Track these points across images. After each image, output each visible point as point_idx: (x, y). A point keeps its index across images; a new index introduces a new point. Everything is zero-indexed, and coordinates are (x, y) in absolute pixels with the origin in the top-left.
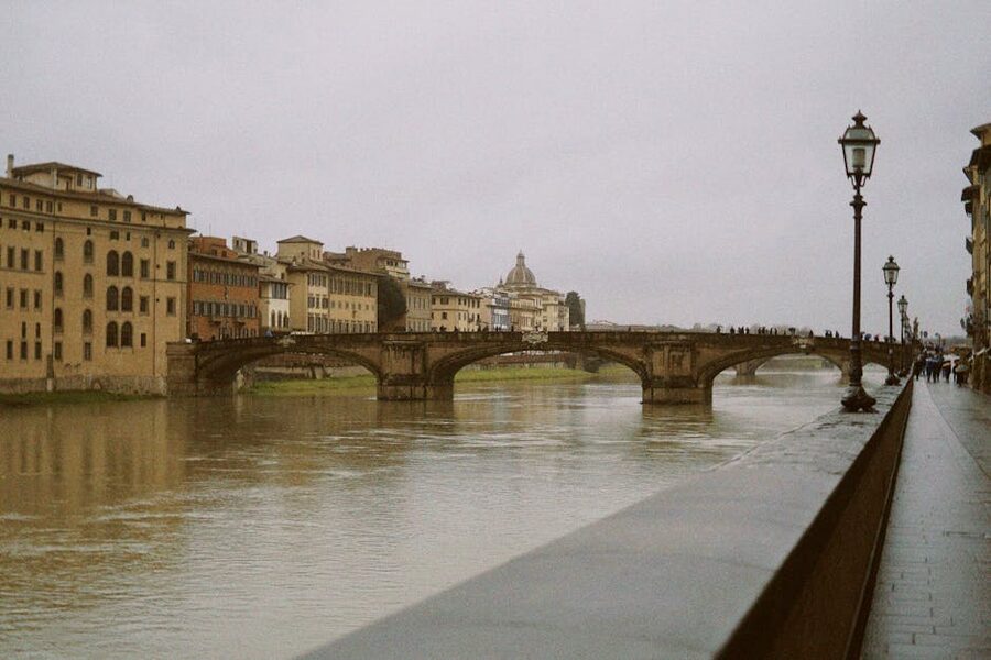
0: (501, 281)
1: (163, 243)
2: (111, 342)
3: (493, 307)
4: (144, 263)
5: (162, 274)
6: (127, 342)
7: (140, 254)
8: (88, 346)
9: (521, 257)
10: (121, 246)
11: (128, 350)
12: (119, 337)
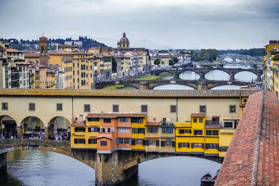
0: (118, 42)
1: (90, 61)
2: (82, 85)
3: (133, 59)
4: (87, 66)
5: (90, 68)
6: (85, 84)
7: (86, 64)
8: (78, 86)
9: (124, 34)
10: (83, 63)
11: (85, 86)
12: (83, 83)
